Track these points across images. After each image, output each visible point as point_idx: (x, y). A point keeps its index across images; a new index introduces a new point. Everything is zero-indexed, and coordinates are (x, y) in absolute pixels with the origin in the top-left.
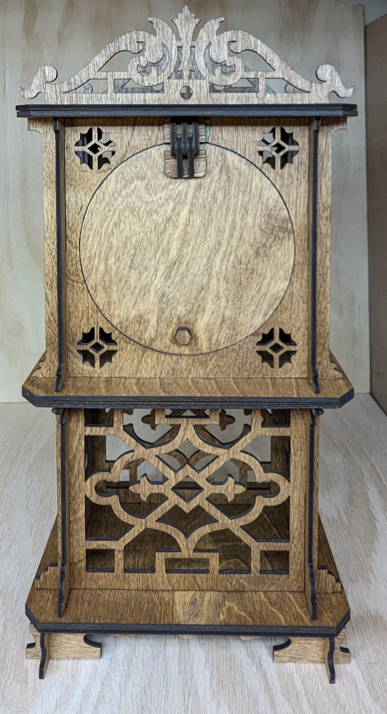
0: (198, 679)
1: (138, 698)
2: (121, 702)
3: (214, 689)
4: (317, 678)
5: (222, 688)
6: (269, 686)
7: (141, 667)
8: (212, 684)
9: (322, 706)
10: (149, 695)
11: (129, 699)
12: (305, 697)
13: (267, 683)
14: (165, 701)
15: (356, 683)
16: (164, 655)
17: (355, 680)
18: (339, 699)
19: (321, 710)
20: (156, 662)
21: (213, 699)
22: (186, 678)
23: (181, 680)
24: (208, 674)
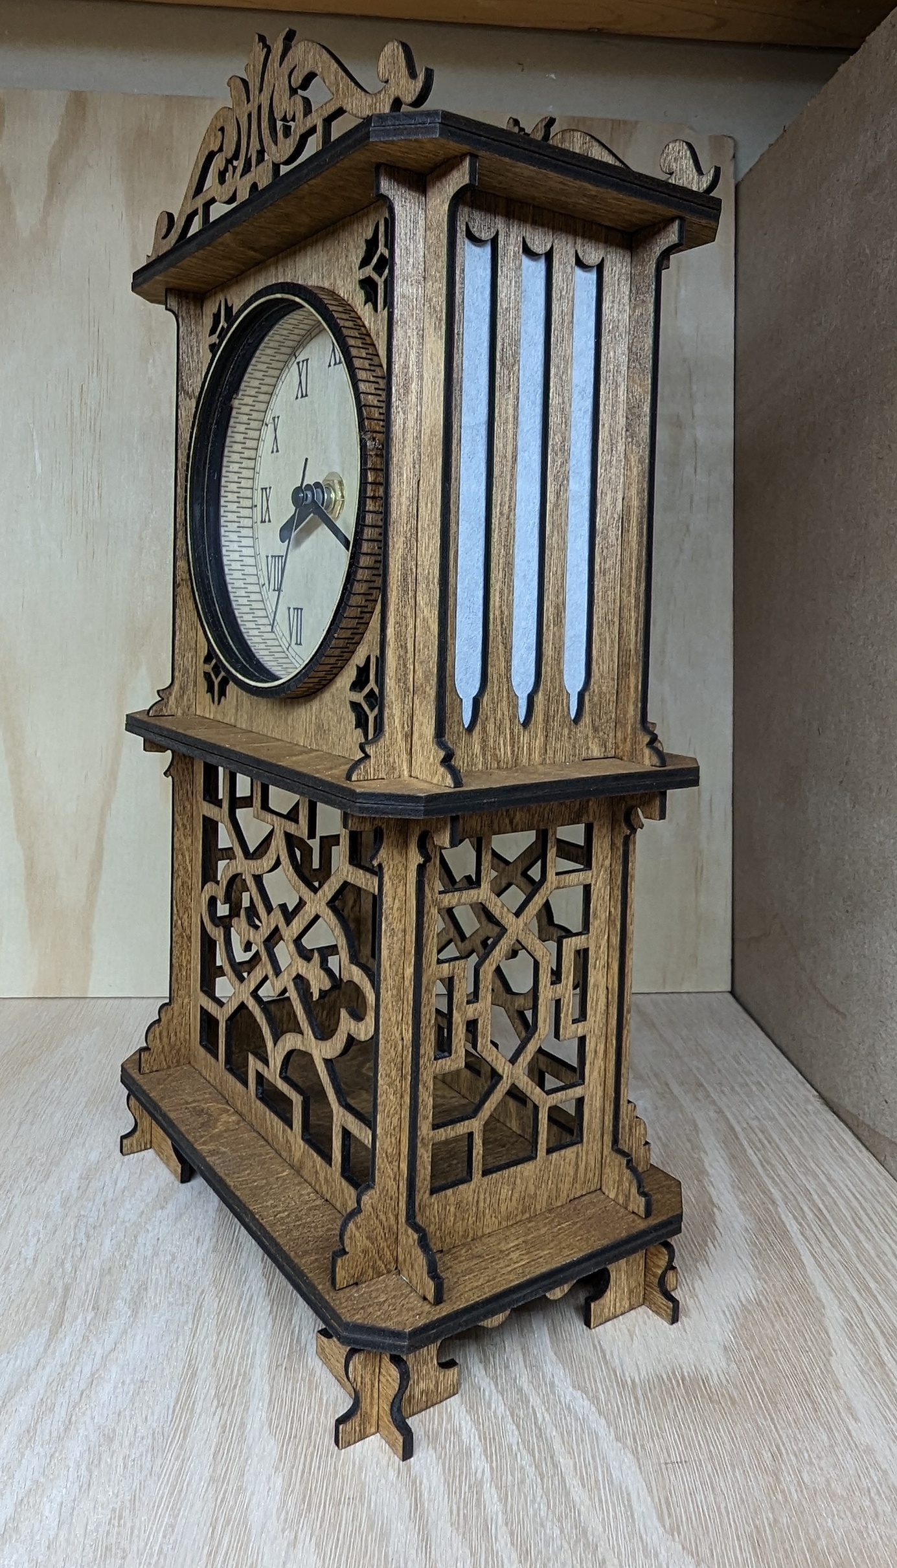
0: (253, 1494)
1: (101, 1530)
3: (287, 1513)
4: (539, 1492)
5: (309, 1510)
6: (423, 1505)
7: (120, 1470)
9: (542, 1545)
10: (129, 1525)
11: (80, 1531)
12: (504, 1528)
13: (417, 1502)
14: (164, 1537)
15: (629, 1501)
16: (181, 1447)
17: (628, 1495)
18: (585, 1532)
19: (540, 1552)
20: (159, 1461)
21: (283, 1531)
22: (225, 1492)
23: (211, 1492)
24: (279, 1483)
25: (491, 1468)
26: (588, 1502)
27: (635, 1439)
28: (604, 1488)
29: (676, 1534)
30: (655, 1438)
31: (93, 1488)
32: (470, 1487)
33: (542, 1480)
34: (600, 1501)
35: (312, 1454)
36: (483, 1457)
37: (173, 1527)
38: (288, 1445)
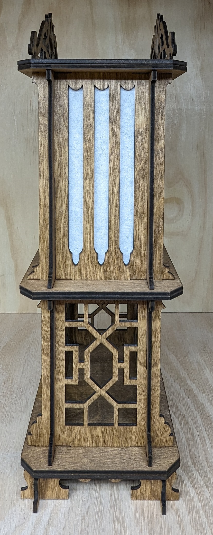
0: (125, 512)
2: (65, 526)
3: (137, 520)
5: (144, 519)
6: (181, 519)
7: (81, 502)
10: (87, 522)
13: (179, 517)
14: (99, 527)
16: (99, 494)
20: (93, 499)
21: (137, 526)
22: (116, 511)
25: (201, 505)
31: (74, 508)
32: (195, 512)
36: (198, 501)
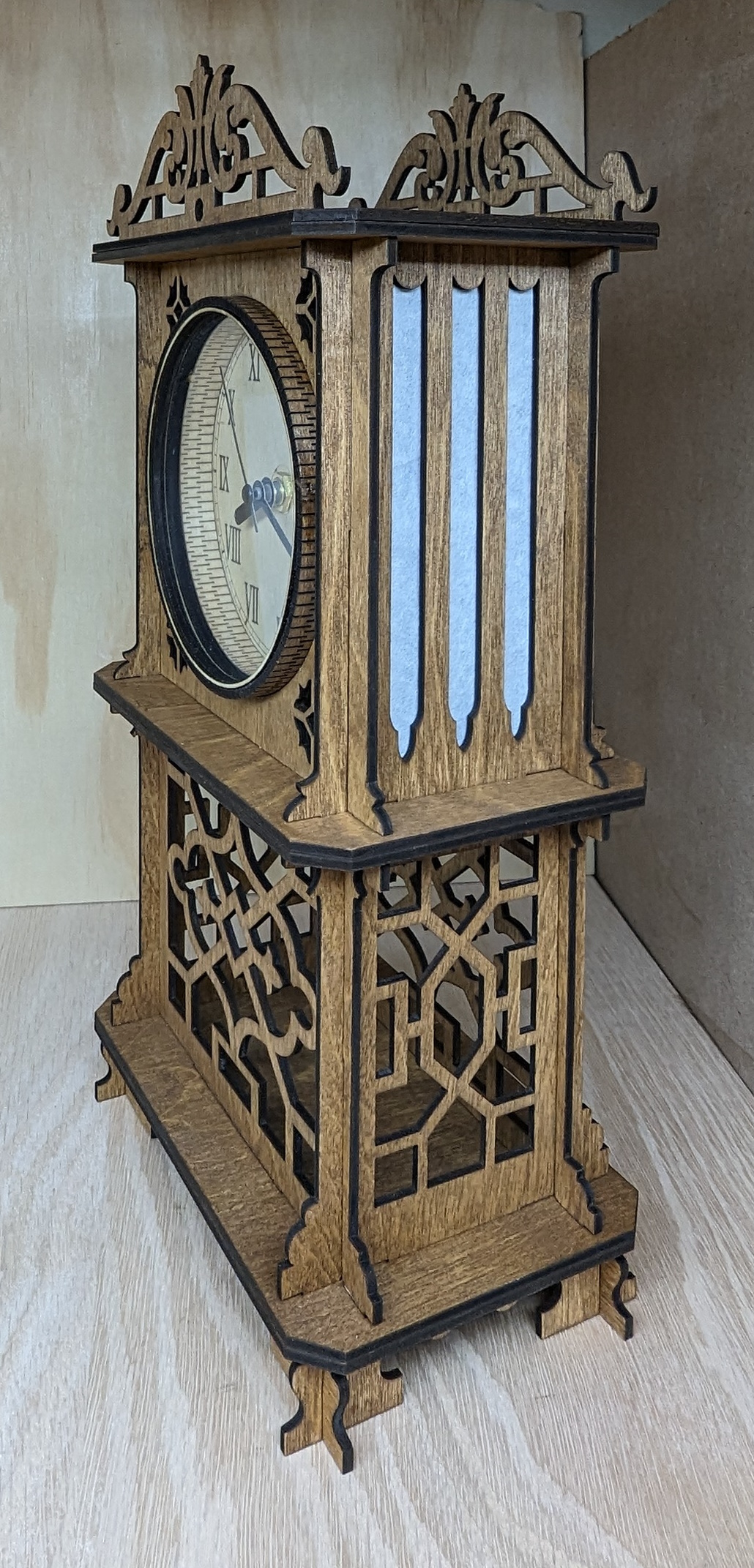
0: (171, 1449)
1: (39, 1492)
3: (203, 1465)
4: (425, 1432)
5: (222, 1462)
7: (48, 1433)
8: (199, 1457)
9: (429, 1482)
10: (63, 1486)
12: (396, 1469)
15: (504, 1436)
16: (101, 1408)
17: (504, 1431)
18: (466, 1468)
19: (428, 1490)
20: (82, 1424)
21: (201, 1483)
22: (146, 1448)
23: (133, 1453)
24: (193, 1437)
26: (468, 1440)
27: (508, 1376)
28: (482, 1425)
29: (546, 1466)
30: (526, 1373)
31: (27, 1451)
33: (427, 1420)
34: (479, 1437)
35: (220, 1406)
37: (103, 1485)
38: (198, 1399)
